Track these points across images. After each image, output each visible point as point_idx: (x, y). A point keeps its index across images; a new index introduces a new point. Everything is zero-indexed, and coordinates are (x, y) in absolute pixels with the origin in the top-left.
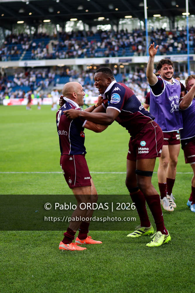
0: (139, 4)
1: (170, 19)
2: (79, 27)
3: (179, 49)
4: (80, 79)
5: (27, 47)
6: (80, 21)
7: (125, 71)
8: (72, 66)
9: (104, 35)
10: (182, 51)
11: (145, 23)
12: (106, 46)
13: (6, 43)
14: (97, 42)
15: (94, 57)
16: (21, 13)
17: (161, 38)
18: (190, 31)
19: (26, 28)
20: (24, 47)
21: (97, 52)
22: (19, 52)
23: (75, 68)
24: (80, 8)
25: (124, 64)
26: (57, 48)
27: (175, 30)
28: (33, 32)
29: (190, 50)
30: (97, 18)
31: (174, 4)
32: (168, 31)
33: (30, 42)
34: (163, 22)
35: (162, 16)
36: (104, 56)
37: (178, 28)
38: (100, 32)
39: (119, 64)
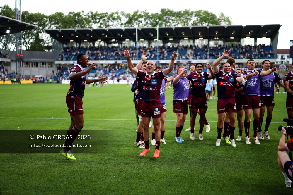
0: (133, 33)
1: (148, 41)
2: (102, 44)
3: (152, 57)
4: (102, 71)
5: (75, 54)
6: (103, 41)
7: (125, 67)
8: (98, 64)
9: (114, 49)
10: (154, 58)
11: (136, 43)
12: (116, 55)
13: (64, 51)
14: (111, 52)
15: (109, 60)
16: (72, 36)
19: (74, 44)
20: (73, 54)
21: (111, 57)
22: (70, 56)
23: (99, 65)
24: (103, 35)
25: (124, 64)
26: (91, 54)
27: (151, 47)
28: (78, 46)
29: (158, 58)
30: (112, 40)
31: (150, 34)
32: (147, 48)
33: (77, 51)
34: (144, 43)
35: (144, 40)
36: (114, 60)
37: (152, 46)
38: (113, 47)
39: (122, 64)
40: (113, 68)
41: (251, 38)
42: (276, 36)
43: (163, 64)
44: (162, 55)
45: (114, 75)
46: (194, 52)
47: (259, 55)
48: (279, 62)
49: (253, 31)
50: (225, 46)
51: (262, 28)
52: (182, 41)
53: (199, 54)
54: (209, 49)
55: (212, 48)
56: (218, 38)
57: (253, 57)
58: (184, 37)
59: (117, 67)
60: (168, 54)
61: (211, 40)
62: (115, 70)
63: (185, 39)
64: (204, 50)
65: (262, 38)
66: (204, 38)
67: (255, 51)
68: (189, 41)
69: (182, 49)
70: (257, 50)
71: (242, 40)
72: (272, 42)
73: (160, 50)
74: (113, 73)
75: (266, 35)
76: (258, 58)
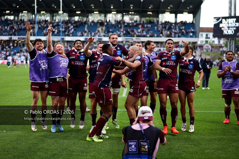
1: (51, 15)
3: (56, 33)
7: (22, 44)
9: (9, 22)
10: (58, 34)
11: (35, 16)
12: (10, 29)
15: (2, 35)
17: (45, 26)
18: (62, 23)
21: (4, 32)
25: (21, 40)
27: (54, 21)
29: (62, 34)
30: (6, 11)
31: (53, 5)
32: (49, 22)
34: (47, 16)
35: (46, 12)
36: (8, 35)
37: (55, 20)
38: (7, 20)
39: (18, 40)
40: (6, 46)
41: (170, 13)
42: (199, 13)
43: (68, 42)
44: (67, 31)
45: (8, 54)
46: (105, 28)
47: (179, 33)
48: (203, 42)
49: (173, 5)
50: (142, 22)
51: (183, 2)
52: (92, 15)
53: (111, 30)
54: (123, 25)
55: (126, 24)
56: (133, 13)
57: (173, 36)
58: (94, 10)
59: (11, 44)
60: (74, 30)
61: (125, 15)
62: (10, 47)
63: (95, 12)
64: (118, 26)
65: (183, 14)
66: (118, 12)
67: (175, 29)
68: (100, 16)
69: (91, 24)
70: (177, 28)
71: (160, 16)
72: (194, 19)
73: (65, 25)
74: (7, 51)
75: (188, 11)
76: (179, 37)
